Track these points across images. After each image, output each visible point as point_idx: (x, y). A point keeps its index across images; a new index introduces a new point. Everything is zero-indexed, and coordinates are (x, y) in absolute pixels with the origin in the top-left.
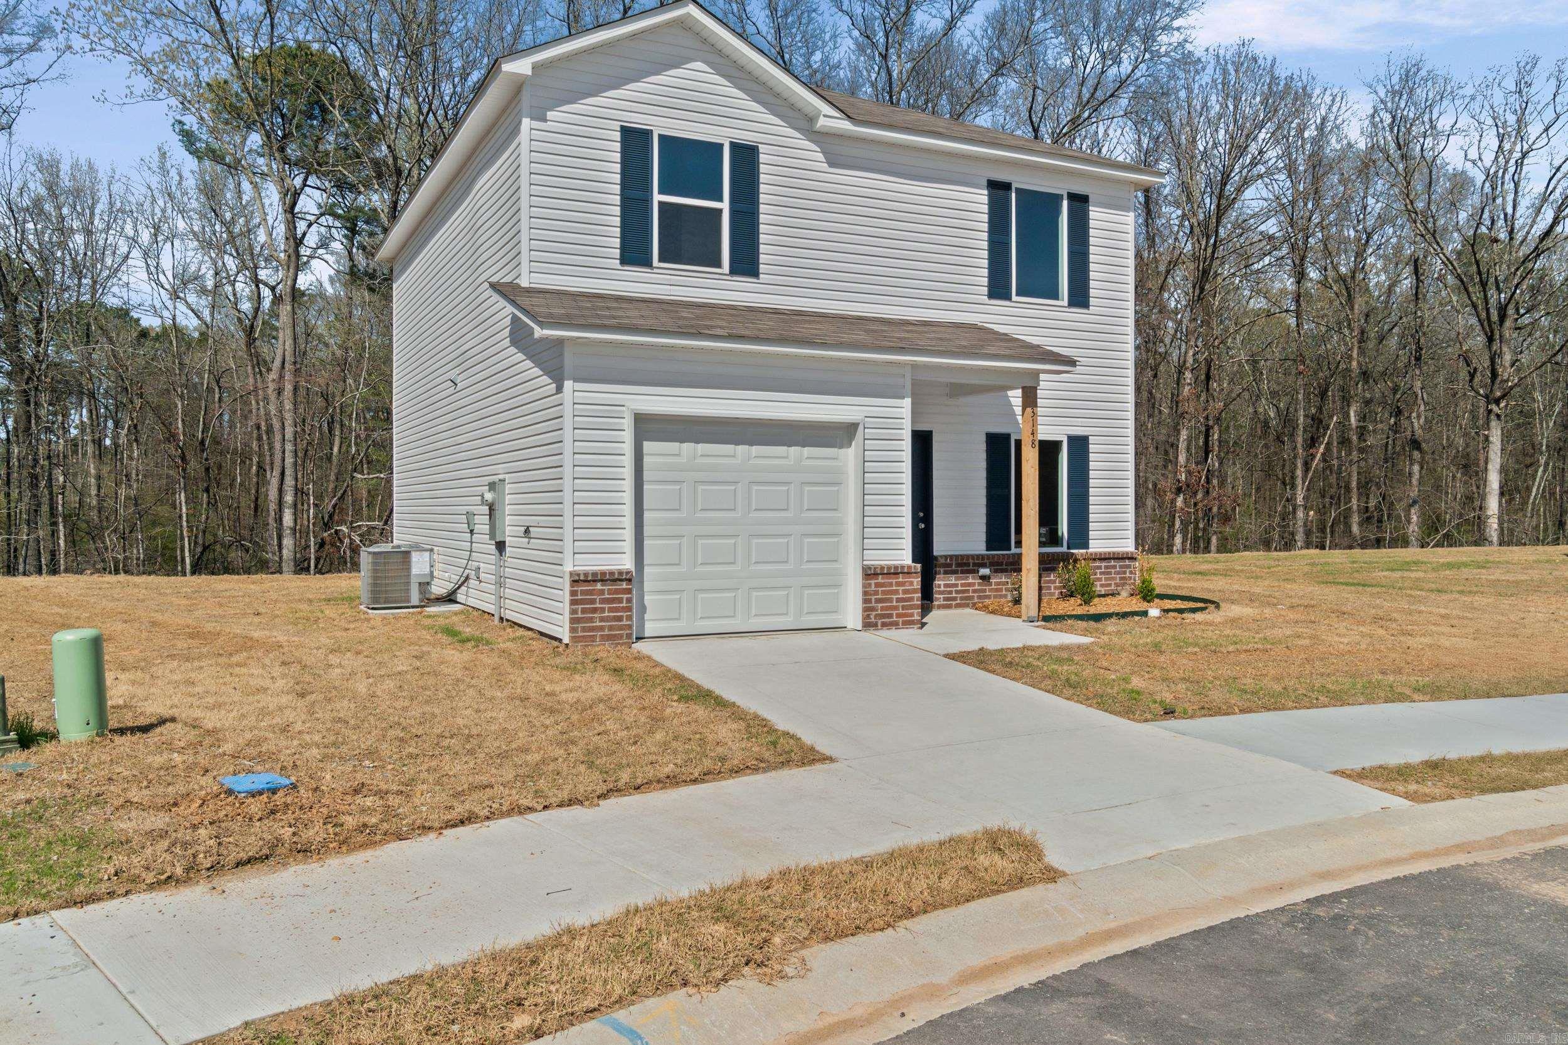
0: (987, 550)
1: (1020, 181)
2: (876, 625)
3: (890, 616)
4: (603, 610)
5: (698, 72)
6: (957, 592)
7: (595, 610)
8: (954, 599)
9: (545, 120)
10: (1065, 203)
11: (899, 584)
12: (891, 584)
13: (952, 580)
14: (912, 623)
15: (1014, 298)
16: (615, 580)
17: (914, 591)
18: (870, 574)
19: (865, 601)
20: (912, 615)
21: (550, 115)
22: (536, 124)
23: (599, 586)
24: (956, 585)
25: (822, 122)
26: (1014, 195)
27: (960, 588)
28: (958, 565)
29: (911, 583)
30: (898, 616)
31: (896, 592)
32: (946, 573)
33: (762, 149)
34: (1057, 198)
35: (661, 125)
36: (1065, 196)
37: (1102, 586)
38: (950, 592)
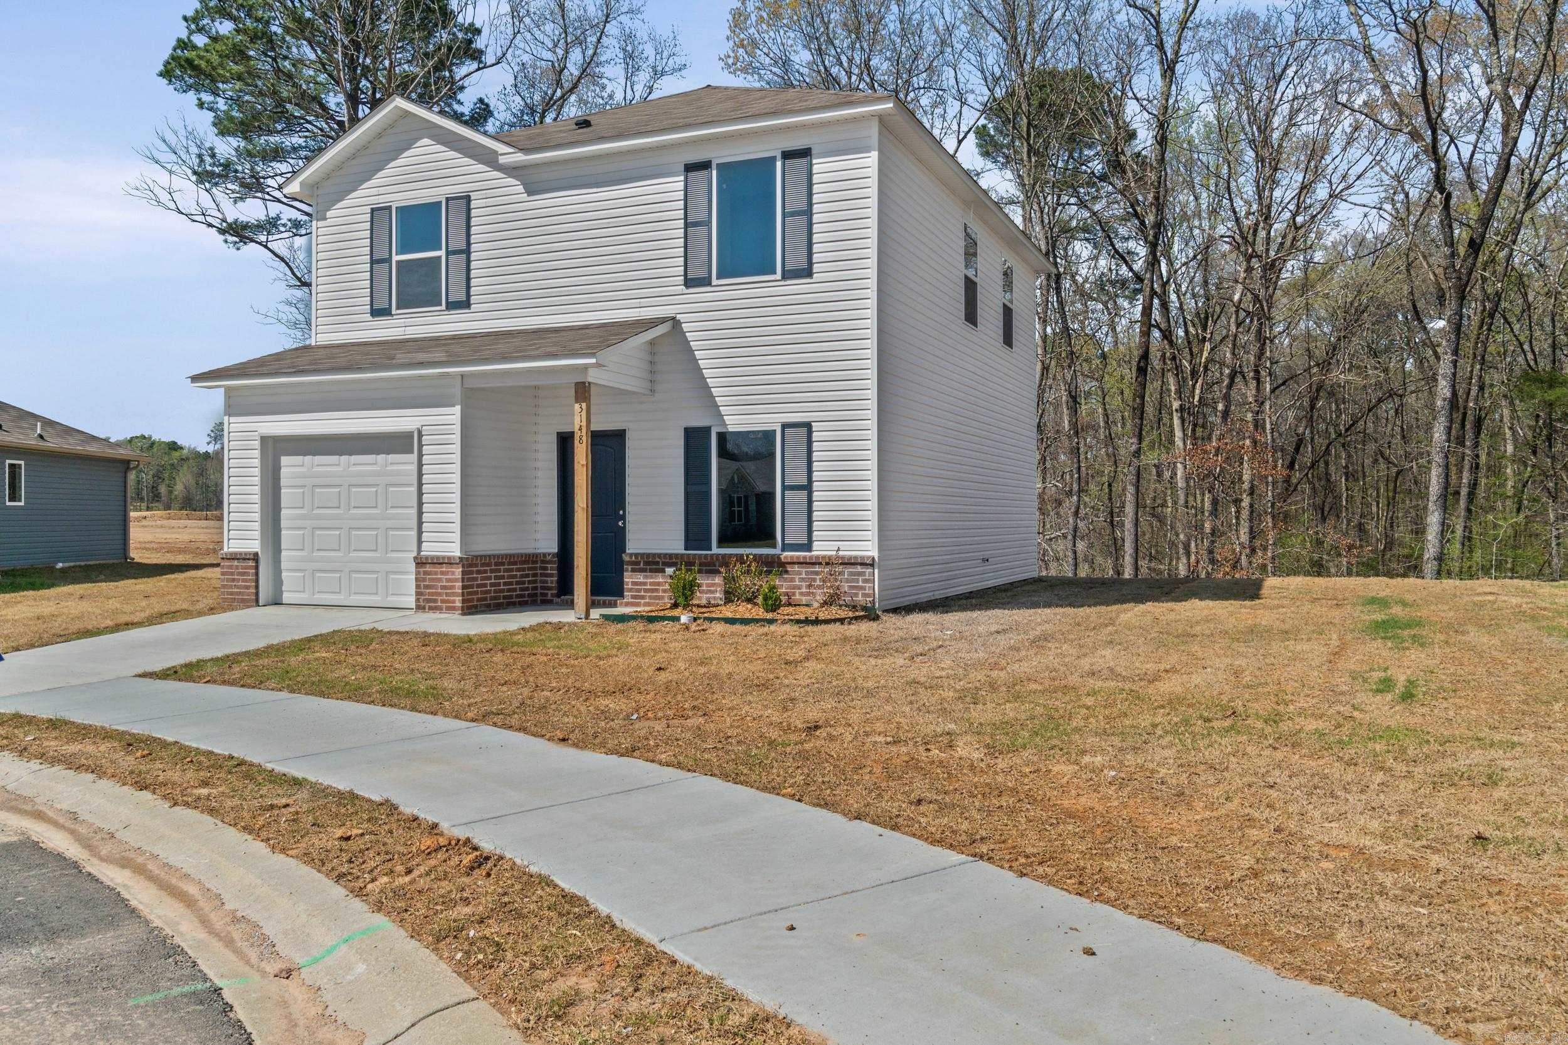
0: (686, 549)
1: (721, 155)
2: (424, 608)
3: (435, 601)
4: (238, 580)
5: (425, 147)
6: (646, 591)
7: (233, 580)
8: (643, 597)
9: (325, 219)
10: (779, 164)
11: (442, 573)
12: (436, 573)
13: (640, 578)
14: (454, 609)
15: (715, 282)
16: (244, 559)
17: (456, 580)
18: (420, 562)
19: (418, 586)
20: (454, 602)
21: (329, 214)
22: (320, 224)
23: (236, 563)
24: (645, 584)
25: (502, 160)
26: (714, 173)
27: (649, 587)
28: (647, 563)
29: (453, 573)
30: (443, 601)
31: (439, 580)
32: (633, 570)
33: (473, 196)
34: (773, 160)
35: (401, 198)
36: (779, 156)
37: (802, 594)
38: (639, 591)
